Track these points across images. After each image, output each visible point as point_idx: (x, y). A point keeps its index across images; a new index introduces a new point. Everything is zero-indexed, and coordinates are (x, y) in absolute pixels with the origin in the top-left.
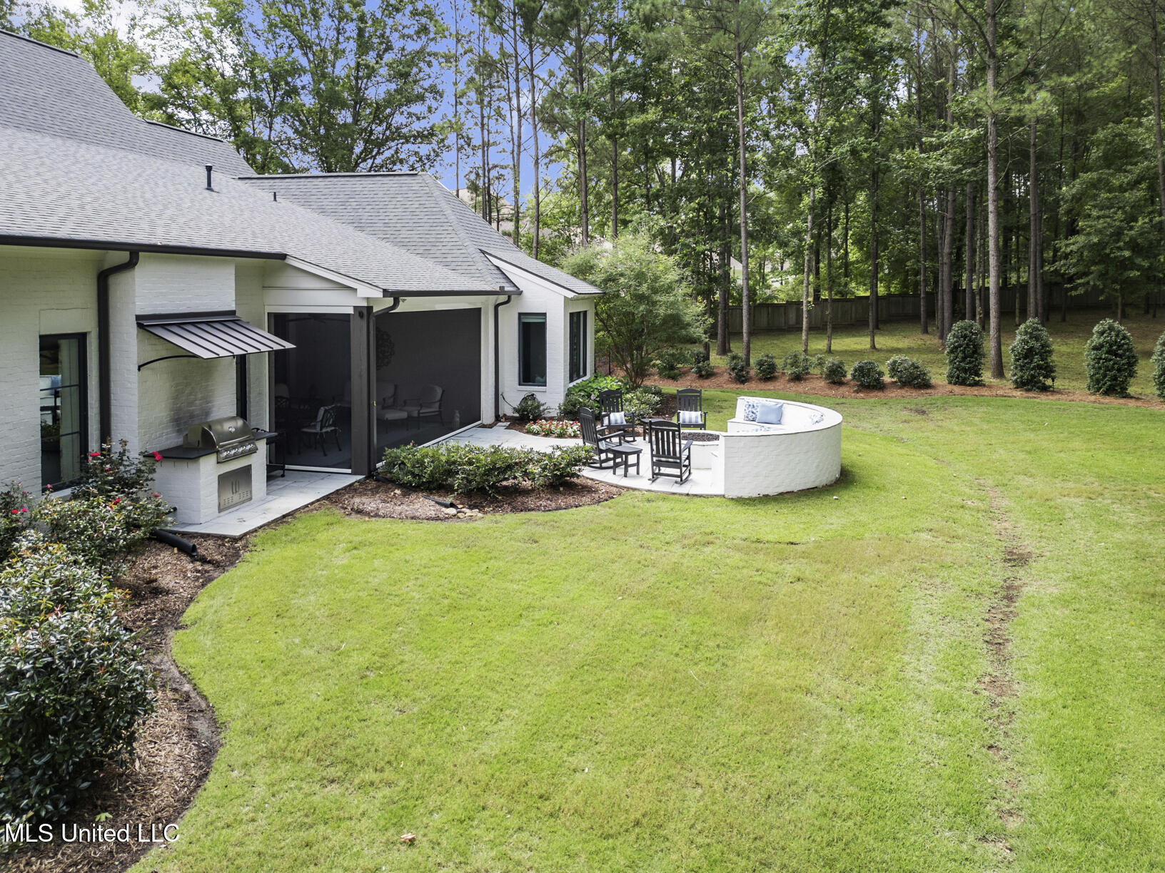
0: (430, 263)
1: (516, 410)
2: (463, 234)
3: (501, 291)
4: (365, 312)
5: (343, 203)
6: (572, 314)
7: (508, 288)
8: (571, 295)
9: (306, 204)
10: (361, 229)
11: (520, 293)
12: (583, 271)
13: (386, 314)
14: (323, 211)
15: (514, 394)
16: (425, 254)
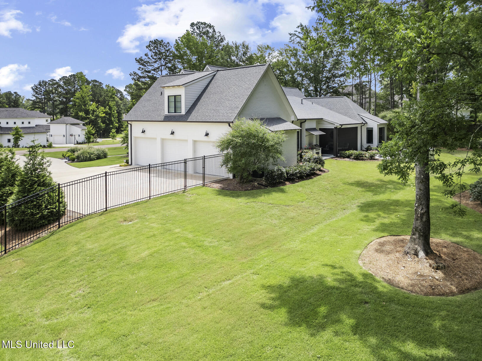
0: (346, 117)
1: (366, 149)
2: (354, 111)
3: (362, 123)
4: (336, 128)
5: (327, 104)
6: (380, 128)
7: (364, 122)
8: (379, 124)
9: (319, 104)
10: (331, 110)
11: (367, 123)
12: (383, 118)
13: (340, 128)
14: (322, 106)
15: (366, 145)
16: (345, 115)
